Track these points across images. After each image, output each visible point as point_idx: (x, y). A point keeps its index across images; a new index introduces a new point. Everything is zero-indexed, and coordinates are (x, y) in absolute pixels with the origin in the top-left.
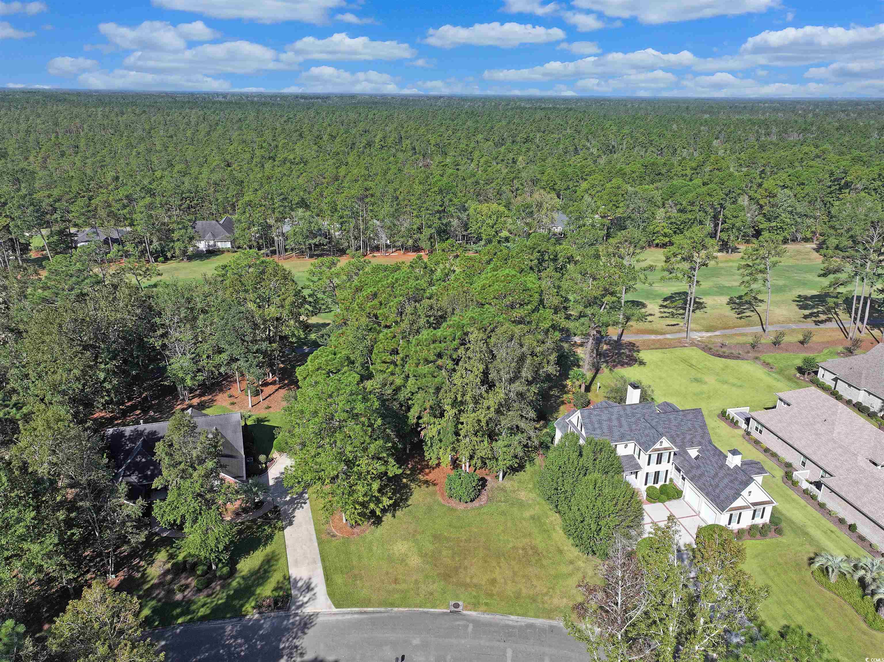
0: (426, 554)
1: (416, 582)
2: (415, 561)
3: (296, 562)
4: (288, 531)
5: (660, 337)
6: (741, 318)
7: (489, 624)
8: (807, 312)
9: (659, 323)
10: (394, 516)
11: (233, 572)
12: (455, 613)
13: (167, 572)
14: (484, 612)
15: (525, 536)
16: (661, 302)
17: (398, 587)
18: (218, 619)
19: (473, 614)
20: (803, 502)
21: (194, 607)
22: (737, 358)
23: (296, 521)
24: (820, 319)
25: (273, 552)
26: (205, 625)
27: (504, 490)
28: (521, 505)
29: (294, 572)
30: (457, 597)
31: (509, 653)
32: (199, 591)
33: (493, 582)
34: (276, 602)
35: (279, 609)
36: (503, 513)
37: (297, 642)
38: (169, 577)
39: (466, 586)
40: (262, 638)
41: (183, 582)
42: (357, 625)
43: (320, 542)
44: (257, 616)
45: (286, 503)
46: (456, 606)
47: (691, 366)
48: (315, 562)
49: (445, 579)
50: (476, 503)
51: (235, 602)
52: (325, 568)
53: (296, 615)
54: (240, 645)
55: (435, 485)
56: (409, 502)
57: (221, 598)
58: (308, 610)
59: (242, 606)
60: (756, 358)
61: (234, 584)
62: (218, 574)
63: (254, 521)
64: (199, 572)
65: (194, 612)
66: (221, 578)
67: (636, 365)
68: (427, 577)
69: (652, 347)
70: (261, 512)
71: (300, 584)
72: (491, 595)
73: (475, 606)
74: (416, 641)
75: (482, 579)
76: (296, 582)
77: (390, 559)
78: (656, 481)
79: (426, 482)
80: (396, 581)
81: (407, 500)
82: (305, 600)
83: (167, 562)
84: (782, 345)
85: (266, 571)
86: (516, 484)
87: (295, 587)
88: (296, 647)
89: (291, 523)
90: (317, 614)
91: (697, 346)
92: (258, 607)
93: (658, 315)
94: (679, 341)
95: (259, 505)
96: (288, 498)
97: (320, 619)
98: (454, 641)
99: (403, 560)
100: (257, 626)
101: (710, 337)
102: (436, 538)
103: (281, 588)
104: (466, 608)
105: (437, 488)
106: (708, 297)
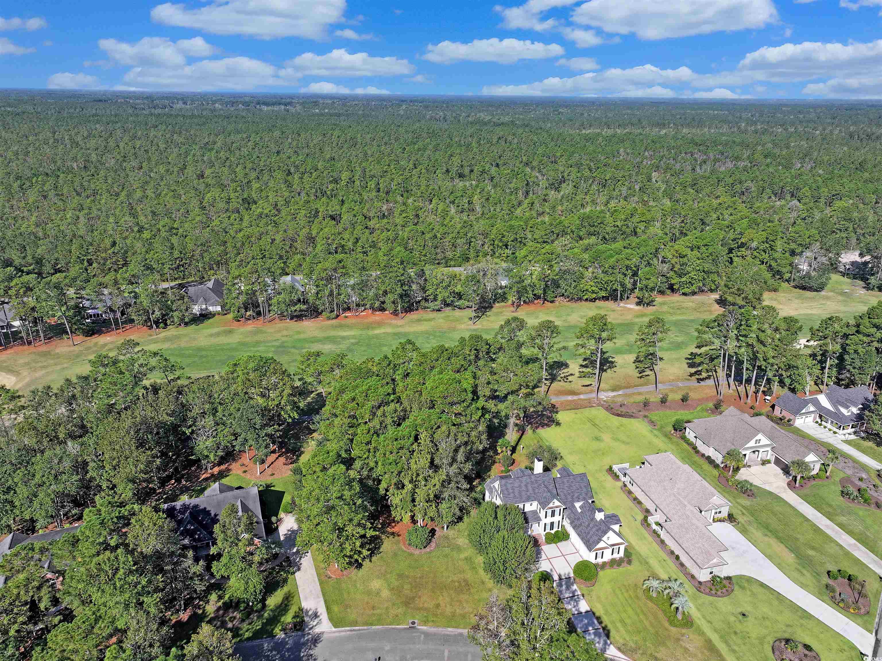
0: (393, 588)
1: (387, 608)
2: (385, 593)
3: (306, 598)
4: (297, 574)
5: (575, 398)
6: (641, 377)
7: (435, 634)
8: (693, 370)
9: (577, 383)
10: (371, 561)
11: (264, 606)
12: (412, 627)
13: (219, 609)
14: (431, 627)
15: (460, 572)
16: (581, 362)
17: (375, 612)
18: (258, 639)
19: (424, 628)
20: (651, 539)
21: (241, 632)
22: (631, 416)
23: (303, 567)
24: (701, 377)
25: (289, 592)
26: (250, 644)
27: (447, 538)
28: (459, 549)
29: (305, 605)
30: (414, 617)
31: (446, 654)
32: (243, 621)
33: (438, 606)
34: (295, 626)
35: (298, 630)
36: (446, 556)
37: (311, 652)
38: (221, 612)
39: (419, 609)
40: (288, 650)
41: (231, 615)
42: (349, 639)
43: (321, 583)
44: (283, 636)
45: (294, 554)
46: (413, 623)
47: (595, 425)
48: (318, 597)
49: (406, 605)
50: (428, 549)
51: (268, 627)
52: (326, 602)
53: (309, 634)
54: (275, 656)
55: (399, 536)
56: (381, 550)
57: (258, 625)
58: (317, 630)
59: (273, 629)
60: (645, 416)
61: (266, 615)
62: (255, 609)
63: (273, 569)
64: (242, 608)
65: (241, 635)
66: (256, 611)
67: (553, 426)
68: (394, 604)
69: (568, 407)
70: (277, 562)
71: (310, 613)
72: (436, 615)
73: (425, 622)
74: (387, 648)
75: (430, 605)
76: (307, 612)
77: (369, 593)
78: (552, 528)
79: (393, 534)
80: (373, 608)
81: (379, 548)
82: (315, 623)
83: (218, 601)
84: (667, 404)
85: (286, 605)
86: (456, 533)
87: (307, 615)
88: (311, 655)
89: (299, 569)
90: (323, 633)
91: (602, 406)
92: (283, 630)
93: (577, 374)
94: (589, 401)
95: (275, 556)
96: (295, 550)
97: (325, 636)
98: (411, 646)
99: (378, 593)
100: (283, 643)
101: (614, 396)
102: (400, 576)
103: (298, 616)
104: (419, 624)
105: (401, 538)
106: (619, 356)
